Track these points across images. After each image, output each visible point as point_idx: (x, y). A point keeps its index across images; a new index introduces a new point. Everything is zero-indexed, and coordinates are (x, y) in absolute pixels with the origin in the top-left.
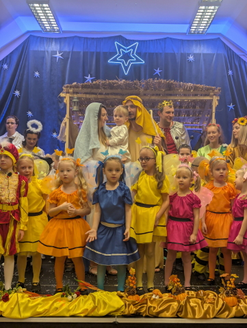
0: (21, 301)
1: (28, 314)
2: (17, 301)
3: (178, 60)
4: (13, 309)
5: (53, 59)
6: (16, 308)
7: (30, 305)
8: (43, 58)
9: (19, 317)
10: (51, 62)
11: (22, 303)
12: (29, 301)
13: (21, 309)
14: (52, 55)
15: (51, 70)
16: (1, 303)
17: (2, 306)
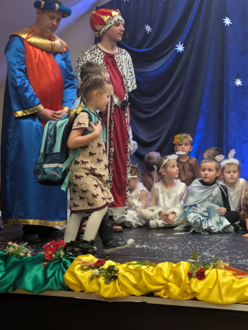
0: (223, 280)
1: (232, 299)
2: (217, 280)
4: (211, 291)
6: (216, 289)
7: (235, 286)
9: (220, 302)
11: (225, 284)
12: (233, 281)
13: (223, 291)
16: (194, 280)
17: (196, 284)
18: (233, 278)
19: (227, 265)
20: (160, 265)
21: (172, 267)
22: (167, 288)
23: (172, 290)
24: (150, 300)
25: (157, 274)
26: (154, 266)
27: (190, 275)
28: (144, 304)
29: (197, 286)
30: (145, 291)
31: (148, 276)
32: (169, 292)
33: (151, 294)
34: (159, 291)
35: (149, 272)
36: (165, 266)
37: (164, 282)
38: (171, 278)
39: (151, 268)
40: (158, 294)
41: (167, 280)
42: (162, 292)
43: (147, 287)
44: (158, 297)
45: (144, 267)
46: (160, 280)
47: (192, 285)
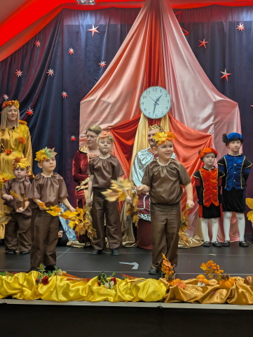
0: (60, 284)
2: (56, 284)
3: (226, 29)
4: (52, 292)
5: (89, 33)
6: (55, 292)
8: (78, 33)
9: (57, 300)
10: (87, 36)
12: (68, 284)
14: (87, 29)
15: (86, 46)
16: (40, 285)
17: (42, 288)
18: (68, 282)
19: (65, 272)
20: (16, 275)
21: (25, 275)
22: (22, 292)
23: (25, 293)
24: (9, 302)
25: (14, 282)
26: (12, 276)
27: (37, 281)
28: (5, 305)
29: (42, 289)
30: (6, 295)
31: (8, 283)
32: (23, 295)
33: (10, 297)
34: (16, 294)
35: (8, 281)
36: (20, 276)
37: (19, 287)
38: (25, 284)
39: (10, 277)
40: (15, 296)
41: (22, 285)
42: (19, 295)
43: (7, 292)
44: (15, 298)
45: (4, 277)
46: (17, 286)
47: (39, 289)
